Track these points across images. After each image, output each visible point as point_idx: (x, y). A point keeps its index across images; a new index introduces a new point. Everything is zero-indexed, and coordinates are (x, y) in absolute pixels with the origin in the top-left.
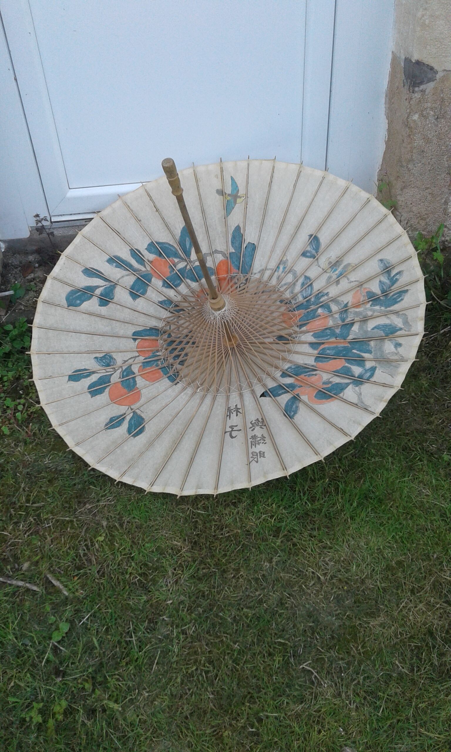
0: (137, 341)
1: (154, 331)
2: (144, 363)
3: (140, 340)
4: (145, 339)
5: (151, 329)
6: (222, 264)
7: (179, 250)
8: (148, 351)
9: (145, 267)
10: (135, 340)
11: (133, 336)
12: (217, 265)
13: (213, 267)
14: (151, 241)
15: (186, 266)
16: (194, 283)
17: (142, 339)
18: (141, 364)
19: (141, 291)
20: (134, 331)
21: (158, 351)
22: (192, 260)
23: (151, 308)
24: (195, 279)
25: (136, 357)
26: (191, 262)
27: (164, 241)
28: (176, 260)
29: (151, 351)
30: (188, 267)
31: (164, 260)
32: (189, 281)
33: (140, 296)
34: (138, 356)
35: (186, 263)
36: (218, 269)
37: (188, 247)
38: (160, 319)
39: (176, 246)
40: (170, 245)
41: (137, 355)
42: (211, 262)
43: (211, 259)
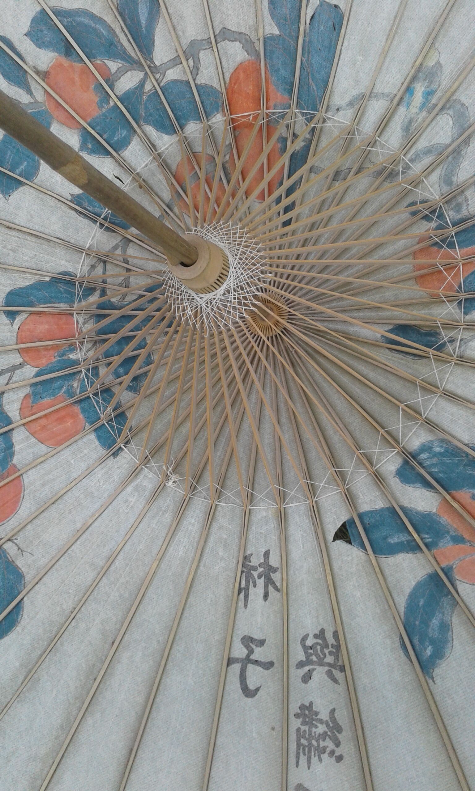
0: (19, 320)
1: (62, 287)
2: (34, 385)
3: (25, 315)
4: (39, 313)
5: (55, 281)
6: (242, 76)
7: (118, 31)
8: (46, 348)
9: (30, 92)
10: (11, 315)
11: (7, 304)
12: (228, 76)
13: (216, 85)
14: (38, 9)
15: (142, 84)
16: (166, 138)
17: (32, 313)
18: (27, 390)
19: (22, 167)
20: (8, 289)
21: (72, 348)
22: (157, 63)
23: (54, 219)
24: (167, 123)
25: (14, 368)
26: (154, 69)
27: (75, 6)
28: (113, 66)
29: (54, 347)
30: (148, 87)
31: (78, 65)
32: (150, 130)
33: (21, 183)
34: (21, 365)
35: (141, 75)
36: (230, 92)
37: (143, 22)
38: (79, 249)
39: (109, 19)
40: (93, 16)
41: (18, 360)
42: (212, 69)
43: (211, 57)
